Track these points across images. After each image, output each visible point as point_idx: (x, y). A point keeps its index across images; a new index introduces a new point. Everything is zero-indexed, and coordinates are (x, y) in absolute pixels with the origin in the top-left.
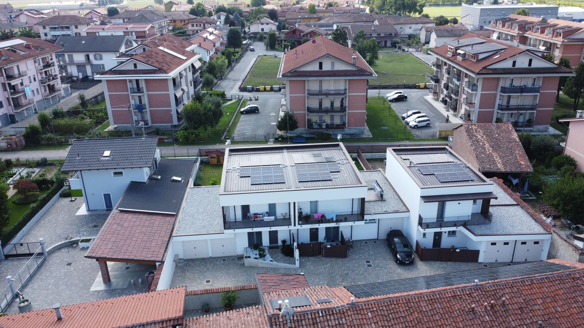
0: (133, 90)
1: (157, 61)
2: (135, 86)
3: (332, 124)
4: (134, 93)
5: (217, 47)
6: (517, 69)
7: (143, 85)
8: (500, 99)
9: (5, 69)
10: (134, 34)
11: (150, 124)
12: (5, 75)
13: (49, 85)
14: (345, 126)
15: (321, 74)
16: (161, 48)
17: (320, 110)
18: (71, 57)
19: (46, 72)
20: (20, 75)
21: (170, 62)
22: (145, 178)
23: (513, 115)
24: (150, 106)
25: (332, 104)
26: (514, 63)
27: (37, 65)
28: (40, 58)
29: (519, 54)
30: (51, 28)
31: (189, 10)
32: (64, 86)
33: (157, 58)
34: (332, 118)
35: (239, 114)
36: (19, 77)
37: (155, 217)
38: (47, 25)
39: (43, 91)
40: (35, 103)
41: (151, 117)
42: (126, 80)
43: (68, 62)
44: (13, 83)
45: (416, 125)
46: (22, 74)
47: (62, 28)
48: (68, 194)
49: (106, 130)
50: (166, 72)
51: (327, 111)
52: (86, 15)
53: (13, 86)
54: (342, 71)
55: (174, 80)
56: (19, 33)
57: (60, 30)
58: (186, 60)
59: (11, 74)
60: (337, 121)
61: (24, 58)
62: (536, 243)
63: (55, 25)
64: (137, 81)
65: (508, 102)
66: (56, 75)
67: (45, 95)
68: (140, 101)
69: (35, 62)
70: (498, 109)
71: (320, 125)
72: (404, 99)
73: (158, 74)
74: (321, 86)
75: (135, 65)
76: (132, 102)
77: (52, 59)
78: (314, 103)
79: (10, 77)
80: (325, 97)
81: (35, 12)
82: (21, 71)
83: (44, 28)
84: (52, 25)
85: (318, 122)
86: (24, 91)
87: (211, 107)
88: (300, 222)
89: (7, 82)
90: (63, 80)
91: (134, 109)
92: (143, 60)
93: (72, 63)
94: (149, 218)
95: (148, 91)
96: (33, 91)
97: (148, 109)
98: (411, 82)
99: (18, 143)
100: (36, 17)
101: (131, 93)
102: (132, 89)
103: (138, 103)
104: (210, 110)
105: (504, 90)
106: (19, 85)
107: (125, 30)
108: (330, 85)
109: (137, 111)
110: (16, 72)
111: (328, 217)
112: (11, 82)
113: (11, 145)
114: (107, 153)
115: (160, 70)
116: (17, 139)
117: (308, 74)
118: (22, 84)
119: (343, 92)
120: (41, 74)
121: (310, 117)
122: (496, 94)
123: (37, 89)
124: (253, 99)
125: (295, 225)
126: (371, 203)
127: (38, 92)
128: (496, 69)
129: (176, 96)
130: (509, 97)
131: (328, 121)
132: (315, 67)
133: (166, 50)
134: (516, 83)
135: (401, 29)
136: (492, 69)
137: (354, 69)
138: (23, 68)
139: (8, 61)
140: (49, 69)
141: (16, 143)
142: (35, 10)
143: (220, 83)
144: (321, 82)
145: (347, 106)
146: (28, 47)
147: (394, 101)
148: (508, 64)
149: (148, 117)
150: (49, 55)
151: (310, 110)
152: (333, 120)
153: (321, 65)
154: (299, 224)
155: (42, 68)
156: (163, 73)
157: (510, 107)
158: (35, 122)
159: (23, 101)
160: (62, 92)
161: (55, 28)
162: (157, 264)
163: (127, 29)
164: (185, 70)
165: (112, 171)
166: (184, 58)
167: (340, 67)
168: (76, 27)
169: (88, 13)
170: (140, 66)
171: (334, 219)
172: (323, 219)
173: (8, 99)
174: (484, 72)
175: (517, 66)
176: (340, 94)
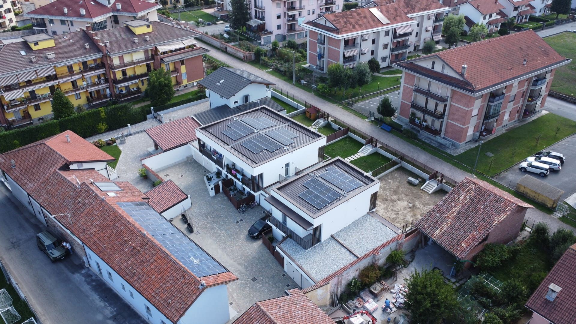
2: (323, 38)
3: (432, 126)
4: (320, 44)
7: (326, 39)
12: (287, 7)
14: (441, 133)
15: (432, 73)
16: (373, 9)
17: (425, 111)
19: (327, 8)
22: (233, 106)
24: (328, 58)
25: (436, 108)
27: (319, 2)
34: (433, 122)
36: (298, 10)
42: (316, 32)
44: (293, 13)
45: (524, 168)
46: (302, 8)
49: (303, 66)
50: (339, 33)
51: (430, 114)
53: (292, 15)
54: (450, 77)
58: (386, 25)
59: (293, 6)
60: (436, 126)
64: (323, 35)
71: (421, 123)
73: (335, 33)
74: (429, 88)
75: (326, 21)
76: (318, 50)
78: (421, 100)
79: (291, 9)
82: (302, 5)
85: (421, 119)
86: (299, 20)
89: (287, 12)
97: (325, 59)
99: (248, 57)
101: (318, 43)
102: (319, 40)
103: (322, 52)
106: (297, 15)
108: (438, 87)
109: (318, 58)
110: (298, 5)
112: (288, 12)
113: (244, 57)
114: (222, 81)
115: (338, 31)
116: (248, 55)
117: (419, 70)
118: (300, 14)
119: (446, 100)
120: (321, 9)
125: (225, 171)
129: (344, 55)
131: (429, 123)
132: (428, 65)
133: (377, 13)
137: (461, 79)
140: (331, 6)
144: (430, 83)
145: (446, 114)
151: (414, 105)
152: (434, 124)
153: (433, 64)
154: (227, 171)
155: (324, 4)
159: (297, 28)
164: (376, 33)
166: (386, 22)
167: (448, 72)
173: (285, 24)
176: (442, 99)
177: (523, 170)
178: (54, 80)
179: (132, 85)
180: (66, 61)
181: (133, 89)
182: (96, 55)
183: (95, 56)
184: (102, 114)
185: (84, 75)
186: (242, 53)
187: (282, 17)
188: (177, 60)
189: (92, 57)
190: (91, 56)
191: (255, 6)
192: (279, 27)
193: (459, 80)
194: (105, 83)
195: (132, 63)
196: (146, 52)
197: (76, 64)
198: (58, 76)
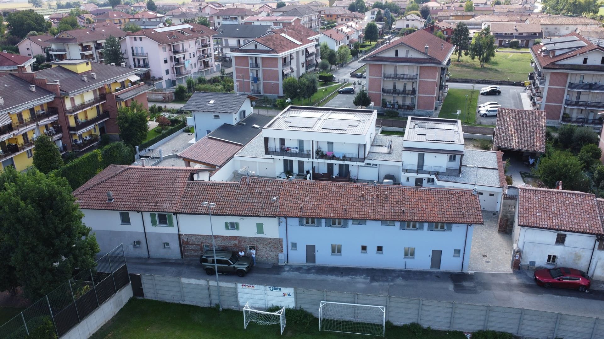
0: (252, 66)
1: (274, 44)
2: (254, 62)
3: (404, 105)
4: (253, 67)
5: (352, 39)
6: (587, 66)
7: (259, 62)
8: (567, 95)
9: (173, 46)
10: (281, 24)
11: (262, 93)
12: (172, 50)
13: (204, 61)
14: (415, 107)
15: (397, 60)
16: (283, 35)
17: (395, 92)
18: (227, 41)
19: (203, 51)
20: (184, 51)
21: (285, 46)
22: (234, 123)
23: (583, 112)
24: (264, 79)
25: (405, 87)
26: (585, 60)
27: (197, 44)
28: (200, 39)
29: (590, 51)
30: (223, 18)
31: (349, 6)
32: (216, 63)
33: (275, 41)
34: (404, 99)
35: (338, 93)
36: (182, 53)
37: (228, 144)
38: (222, 16)
39: (199, 65)
40: (192, 73)
41: (264, 88)
42: (248, 57)
43: (224, 45)
44: (178, 56)
45: (485, 114)
47: (232, 18)
48: (188, 131)
50: (277, 53)
51: (399, 93)
52: (260, 8)
53: (178, 58)
54: (415, 59)
55: (285, 60)
56: (198, 21)
57: (230, 20)
58: (301, 45)
59: (176, 49)
60: (408, 102)
61: (188, 38)
62: (492, 195)
63: (226, 16)
64: (256, 58)
65: (578, 98)
66: (210, 54)
67: (200, 68)
68: (257, 75)
69: (196, 42)
70: (566, 104)
71: (393, 105)
72: (497, 94)
73: (271, 53)
74: (396, 71)
75: (256, 46)
76: (251, 75)
77: (209, 41)
78: (389, 86)
79: (176, 52)
80: (397, 80)
81: (217, 5)
82: (184, 49)
83: (218, 18)
84: (225, 16)
85: (392, 102)
86: (184, 64)
87: (305, 82)
88: (317, 157)
89: (173, 55)
90: (217, 59)
91: (251, 80)
92: (262, 42)
93: (227, 46)
94: (225, 144)
95: (263, 67)
96: (191, 64)
97: (261, 81)
98: (515, 79)
99: (169, 97)
100: (217, 9)
101: (251, 67)
102: (252, 64)
103: (255, 76)
104: (304, 84)
105: (571, 86)
106: (182, 59)
107: (275, 21)
108: (404, 70)
109: (253, 82)
110: (181, 48)
111: (337, 156)
112: (176, 55)
113: (165, 98)
114: (212, 102)
115: (274, 51)
116: (169, 94)
117: (384, 60)
118: (184, 58)
119: (415, 78)
120: (199, 52)
121: (385, 98)
122: (564, 89)
123: (195, 64)
124: (357, 83)
125: (313, 159)
126: (379, 154)
127: (195, 66)
128: (564, 65)
129: (283, 73)
130: (579, 93)
131: (401, 102)
132: (392, 54)
133: (287, 37)
134: (587, 80)
135: (556, 30)
136: (561, 65)
137: (426, 57)
138: (186, 45)
139: (176, 40)
140: (206, 48)
141: (168, 97)
142: (218, 3)
143: (339, 69)
144: (396, 67)
145: (417, 90)
146: (193, 30)
147: (485, 94)
148: (579, 61)
149: (261, 88)
150: (207, 38)
151: (384, 91)
152: (405, 101)
153: (397, 52)
154: (316, 158)
155: (201, 47)
156: (274, 53)
157: (580, 103)
158: (184, 85)
159: (183, 71)
160: (215, 68)
161: (226, 18)
162: (217, 167)
163: (276, 20)
164: (297, 52)
165: (213, 115)
166: (299, 43)
167: (413, 55)
168: (243, 18)
169: (261, 7)
170: (260, 47)
171: (341, 158)
172: (333, 157)
173: (173, 68)
174: (551, 66)
175: (589, 63)
176: (412, 78)
177: (485, 116)
178: (9, 132)
179: (84, 133)
180: (21, 105)
181: (86, 137)
182: (49, 96)
183: (48, 98)
184: (99, 158)
185: (39, 123)
186: (159, 95)
187: (169, 61)
188: (128, 99)
189: (46, 99)
190: (44, 98)
191: (133, 55)
192: (167, 72)
193: (424, 59)
194: (57, 134)
195: (83, 106)
196: (94, 91)
197: (25, 111)
198: (13, 126)
